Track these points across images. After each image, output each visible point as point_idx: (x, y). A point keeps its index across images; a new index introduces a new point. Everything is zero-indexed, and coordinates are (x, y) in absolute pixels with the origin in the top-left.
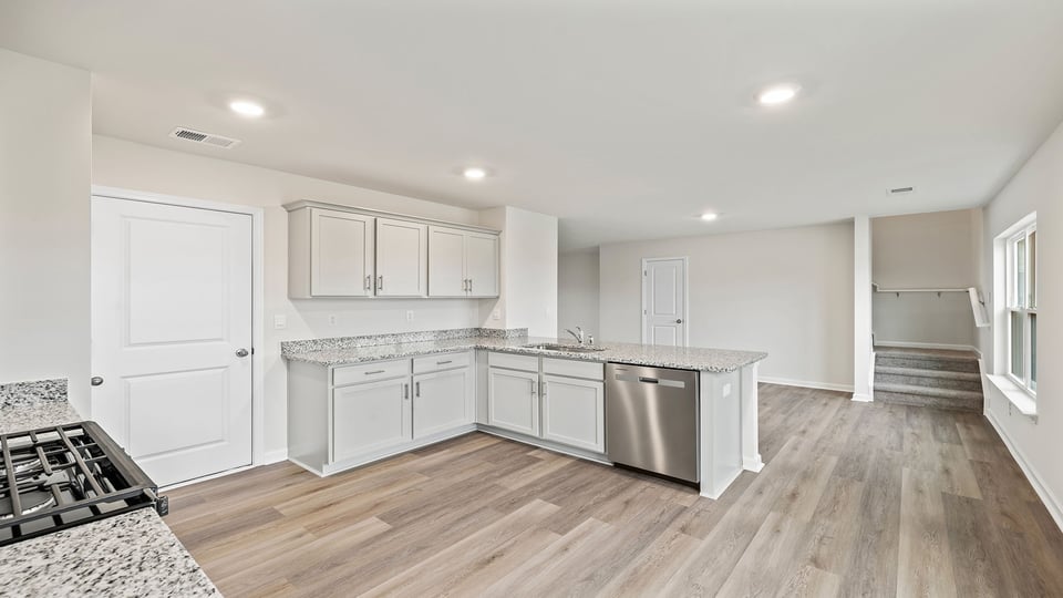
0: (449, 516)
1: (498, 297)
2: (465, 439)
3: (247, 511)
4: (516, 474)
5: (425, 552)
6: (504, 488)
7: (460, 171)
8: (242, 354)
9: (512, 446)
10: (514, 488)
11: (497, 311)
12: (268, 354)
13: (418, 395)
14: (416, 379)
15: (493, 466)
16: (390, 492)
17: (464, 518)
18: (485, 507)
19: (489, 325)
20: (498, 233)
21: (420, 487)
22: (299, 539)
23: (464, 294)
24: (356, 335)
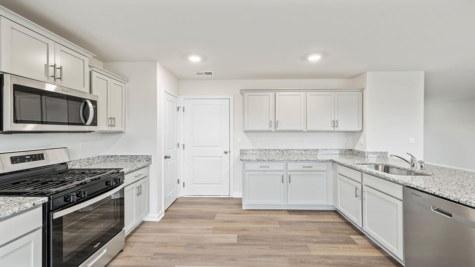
0: (263, 251)
1: (362, 131)
2: (322, 213)
3: (209, 213)
4: (328, 245)
5: (233, 262)
6: (309, 251)
7: (304, 58)
8: (226, 153)
9: (347, 227)
10: (314, 253)
11: (361, 140)
12: (235, 154)
13: (290, 182)
14: (289, 173)
15: (320, 235)
16: (255, 226)
17: (268, 256)
18: (285, 256)
19: (357, 148)
20: (362, 90)
21: (269, 229)
22: (206, 231)
23: (332, 129)
24: (272, 149)
